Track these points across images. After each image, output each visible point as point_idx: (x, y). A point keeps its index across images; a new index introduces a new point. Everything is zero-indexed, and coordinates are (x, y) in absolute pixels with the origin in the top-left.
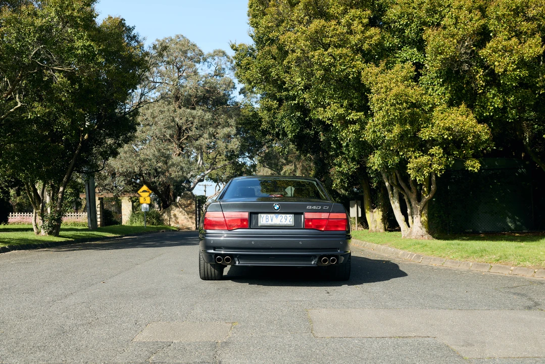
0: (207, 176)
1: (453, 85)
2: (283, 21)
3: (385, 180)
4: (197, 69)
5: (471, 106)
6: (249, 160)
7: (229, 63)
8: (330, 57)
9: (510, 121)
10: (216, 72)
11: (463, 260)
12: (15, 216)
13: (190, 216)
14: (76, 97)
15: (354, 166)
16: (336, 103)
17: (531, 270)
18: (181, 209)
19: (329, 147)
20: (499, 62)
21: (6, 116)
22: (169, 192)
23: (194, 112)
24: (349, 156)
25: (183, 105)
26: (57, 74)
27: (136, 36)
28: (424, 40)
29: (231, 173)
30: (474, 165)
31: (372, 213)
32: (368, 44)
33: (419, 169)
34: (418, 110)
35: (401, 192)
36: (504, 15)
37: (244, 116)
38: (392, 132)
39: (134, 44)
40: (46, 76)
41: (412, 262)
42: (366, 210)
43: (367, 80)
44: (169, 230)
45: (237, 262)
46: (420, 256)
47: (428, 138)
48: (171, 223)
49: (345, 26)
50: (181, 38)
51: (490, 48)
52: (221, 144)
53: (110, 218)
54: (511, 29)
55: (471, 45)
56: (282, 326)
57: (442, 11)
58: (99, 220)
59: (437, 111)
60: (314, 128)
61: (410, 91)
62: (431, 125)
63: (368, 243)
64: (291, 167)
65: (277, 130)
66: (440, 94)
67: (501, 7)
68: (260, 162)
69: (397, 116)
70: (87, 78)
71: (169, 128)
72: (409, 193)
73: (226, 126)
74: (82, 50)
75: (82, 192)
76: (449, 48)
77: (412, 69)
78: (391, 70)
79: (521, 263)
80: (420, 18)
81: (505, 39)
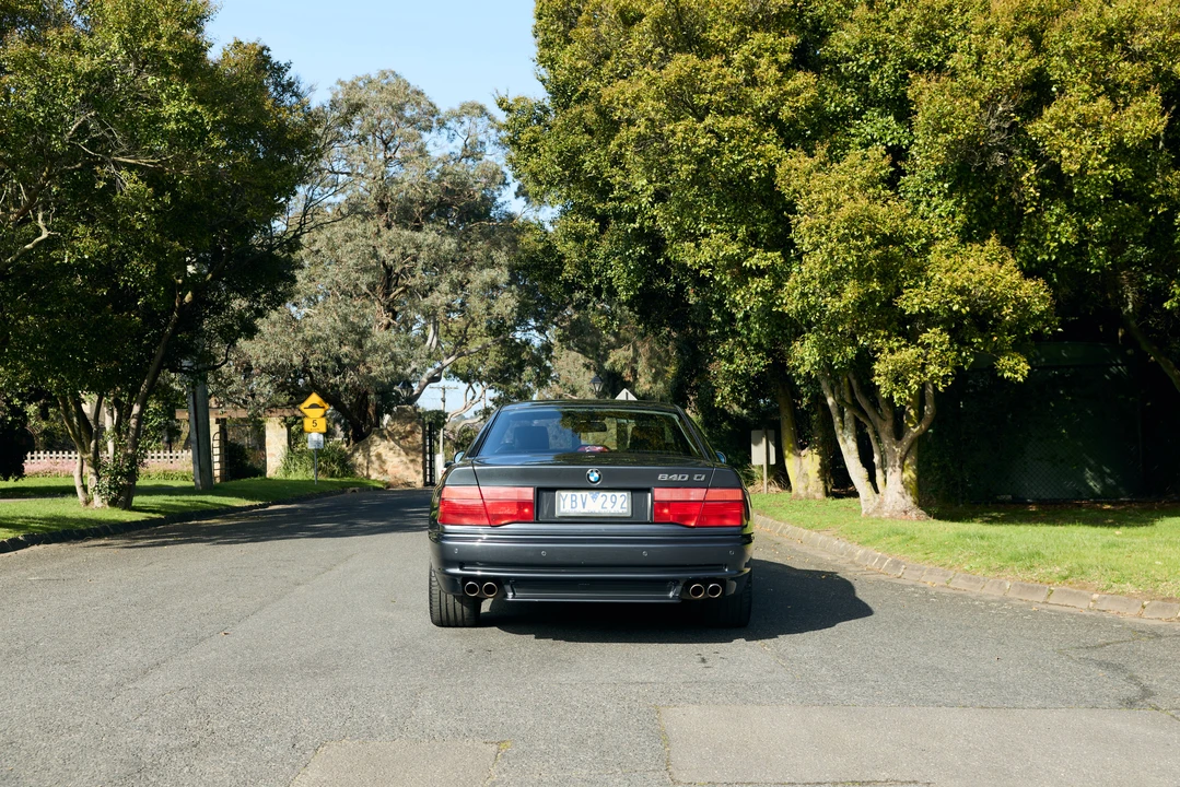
0: (448, 369)
1: (971, 195)
2: (608, 57)
3: (827, 393)
4: (424, 145)
5: (1009, 242)
6: (537, 334)
7: (493, 132)
8: (709, 135)
9: (1093, 272)
10: (465, 150)
11: (991, 574)
12: (39, 458)
13: (411, 457)
14: (165, 219)
15: (759, 362)
16: (722, 231)
17: (1136, 601)
18: (392, 443)
19: (706, 320)
20: (1070, 149)
21: (17, 260)
22: (367, 406)
23: (419, 236)
24: (749, 339)
25: (395, 221)
26: (124, 174)
27: (294, 83)
28: (911, 101)
29: (498, 362)
30: (1015, 368)
31: (798, 459)
32: (791, 107)
33: (898, 378)
34: (897, 250)
35: (861, 419)
36: (1081, 49)
37: (524, 251)
38: (840, 297)
39: (288, 99)
40: (100, 179)
41: (883, 577)
42: (787, 452)
43: (789, 185)
44: (366, 488)
45: (510, 594)
46: (899, 563)
47: (917, 308)
48: (371, 472)
49: (741, 70)
50: (392, 78)
51: (1052, 119)
52: (477, 306)
53: (242, 462)
54: (1097, 79)
55: (1011, 112)
56: (603, 753)
57: (948, 37)
58: (217, 466)
59: (938, 252)
60: (675, 278)
61: (880, 210)
62: (924, 283)
63: (789, 527)
64: (626, 353)
65: (596, 281)
66: (943, 214)
67: (1076, 32)
68: (560, 341)
69: (852, 263)
70: (188, 180)
71: (365, 270)
72: (878, 420)
73: (488, 267)
74: (177, 121)
75: (180, 407)
76: (964, 120)
77: (885, 162)
78: (838, 162)
79: (1115, 585)
80: (901, 52)
81: (1082, 100)
